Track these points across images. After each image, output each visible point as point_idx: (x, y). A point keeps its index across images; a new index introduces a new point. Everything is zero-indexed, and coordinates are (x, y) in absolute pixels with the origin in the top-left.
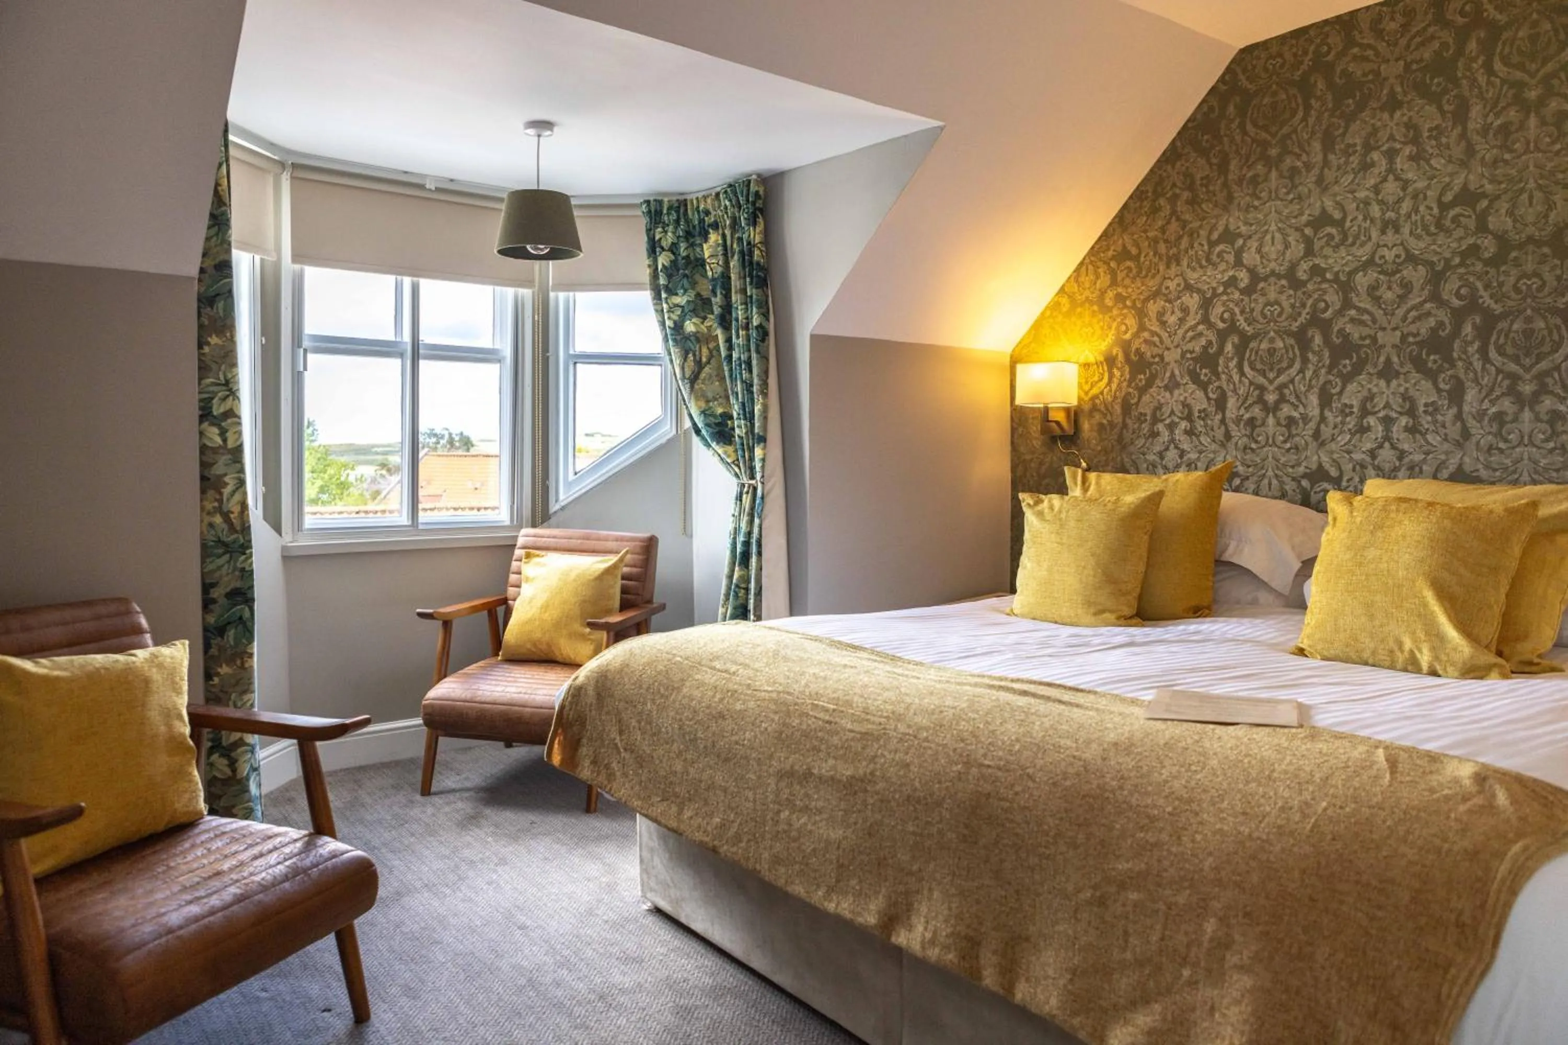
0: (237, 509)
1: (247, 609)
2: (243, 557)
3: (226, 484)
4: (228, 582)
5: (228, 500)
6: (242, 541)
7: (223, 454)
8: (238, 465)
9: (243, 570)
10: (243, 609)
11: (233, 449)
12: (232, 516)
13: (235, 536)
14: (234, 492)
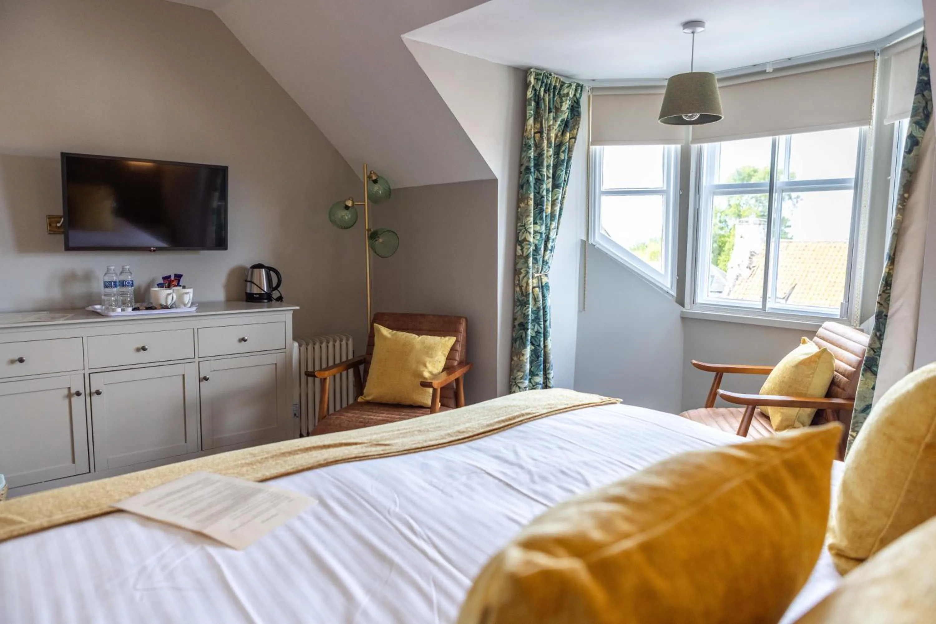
0: (524, 285)
1: (524, 333)
2: (525, 308)
3: (521, 273)
4: (520, 320)
5: (522, 280)
6: (525, 301)
7: (521, 259)
8: (526, 264)
9: (524, 314)
10: (523, 333)
11: (526, 256)
12: (523, 288)
13: (523, 298)
14: (524, 277)
